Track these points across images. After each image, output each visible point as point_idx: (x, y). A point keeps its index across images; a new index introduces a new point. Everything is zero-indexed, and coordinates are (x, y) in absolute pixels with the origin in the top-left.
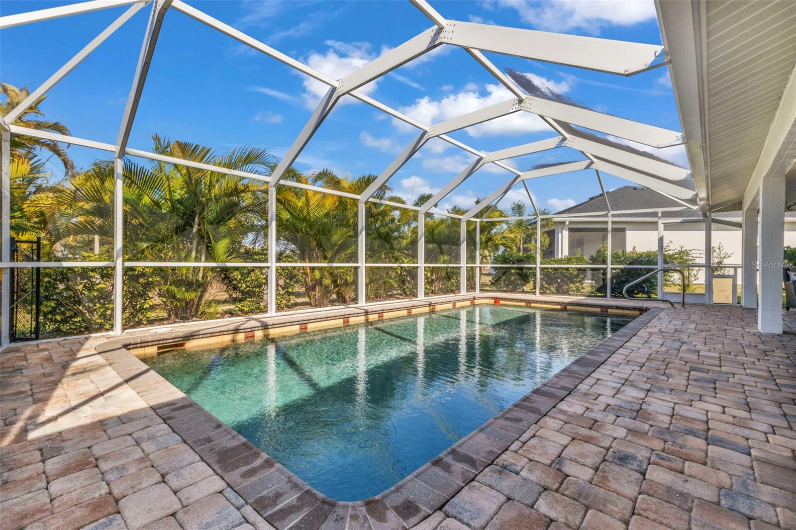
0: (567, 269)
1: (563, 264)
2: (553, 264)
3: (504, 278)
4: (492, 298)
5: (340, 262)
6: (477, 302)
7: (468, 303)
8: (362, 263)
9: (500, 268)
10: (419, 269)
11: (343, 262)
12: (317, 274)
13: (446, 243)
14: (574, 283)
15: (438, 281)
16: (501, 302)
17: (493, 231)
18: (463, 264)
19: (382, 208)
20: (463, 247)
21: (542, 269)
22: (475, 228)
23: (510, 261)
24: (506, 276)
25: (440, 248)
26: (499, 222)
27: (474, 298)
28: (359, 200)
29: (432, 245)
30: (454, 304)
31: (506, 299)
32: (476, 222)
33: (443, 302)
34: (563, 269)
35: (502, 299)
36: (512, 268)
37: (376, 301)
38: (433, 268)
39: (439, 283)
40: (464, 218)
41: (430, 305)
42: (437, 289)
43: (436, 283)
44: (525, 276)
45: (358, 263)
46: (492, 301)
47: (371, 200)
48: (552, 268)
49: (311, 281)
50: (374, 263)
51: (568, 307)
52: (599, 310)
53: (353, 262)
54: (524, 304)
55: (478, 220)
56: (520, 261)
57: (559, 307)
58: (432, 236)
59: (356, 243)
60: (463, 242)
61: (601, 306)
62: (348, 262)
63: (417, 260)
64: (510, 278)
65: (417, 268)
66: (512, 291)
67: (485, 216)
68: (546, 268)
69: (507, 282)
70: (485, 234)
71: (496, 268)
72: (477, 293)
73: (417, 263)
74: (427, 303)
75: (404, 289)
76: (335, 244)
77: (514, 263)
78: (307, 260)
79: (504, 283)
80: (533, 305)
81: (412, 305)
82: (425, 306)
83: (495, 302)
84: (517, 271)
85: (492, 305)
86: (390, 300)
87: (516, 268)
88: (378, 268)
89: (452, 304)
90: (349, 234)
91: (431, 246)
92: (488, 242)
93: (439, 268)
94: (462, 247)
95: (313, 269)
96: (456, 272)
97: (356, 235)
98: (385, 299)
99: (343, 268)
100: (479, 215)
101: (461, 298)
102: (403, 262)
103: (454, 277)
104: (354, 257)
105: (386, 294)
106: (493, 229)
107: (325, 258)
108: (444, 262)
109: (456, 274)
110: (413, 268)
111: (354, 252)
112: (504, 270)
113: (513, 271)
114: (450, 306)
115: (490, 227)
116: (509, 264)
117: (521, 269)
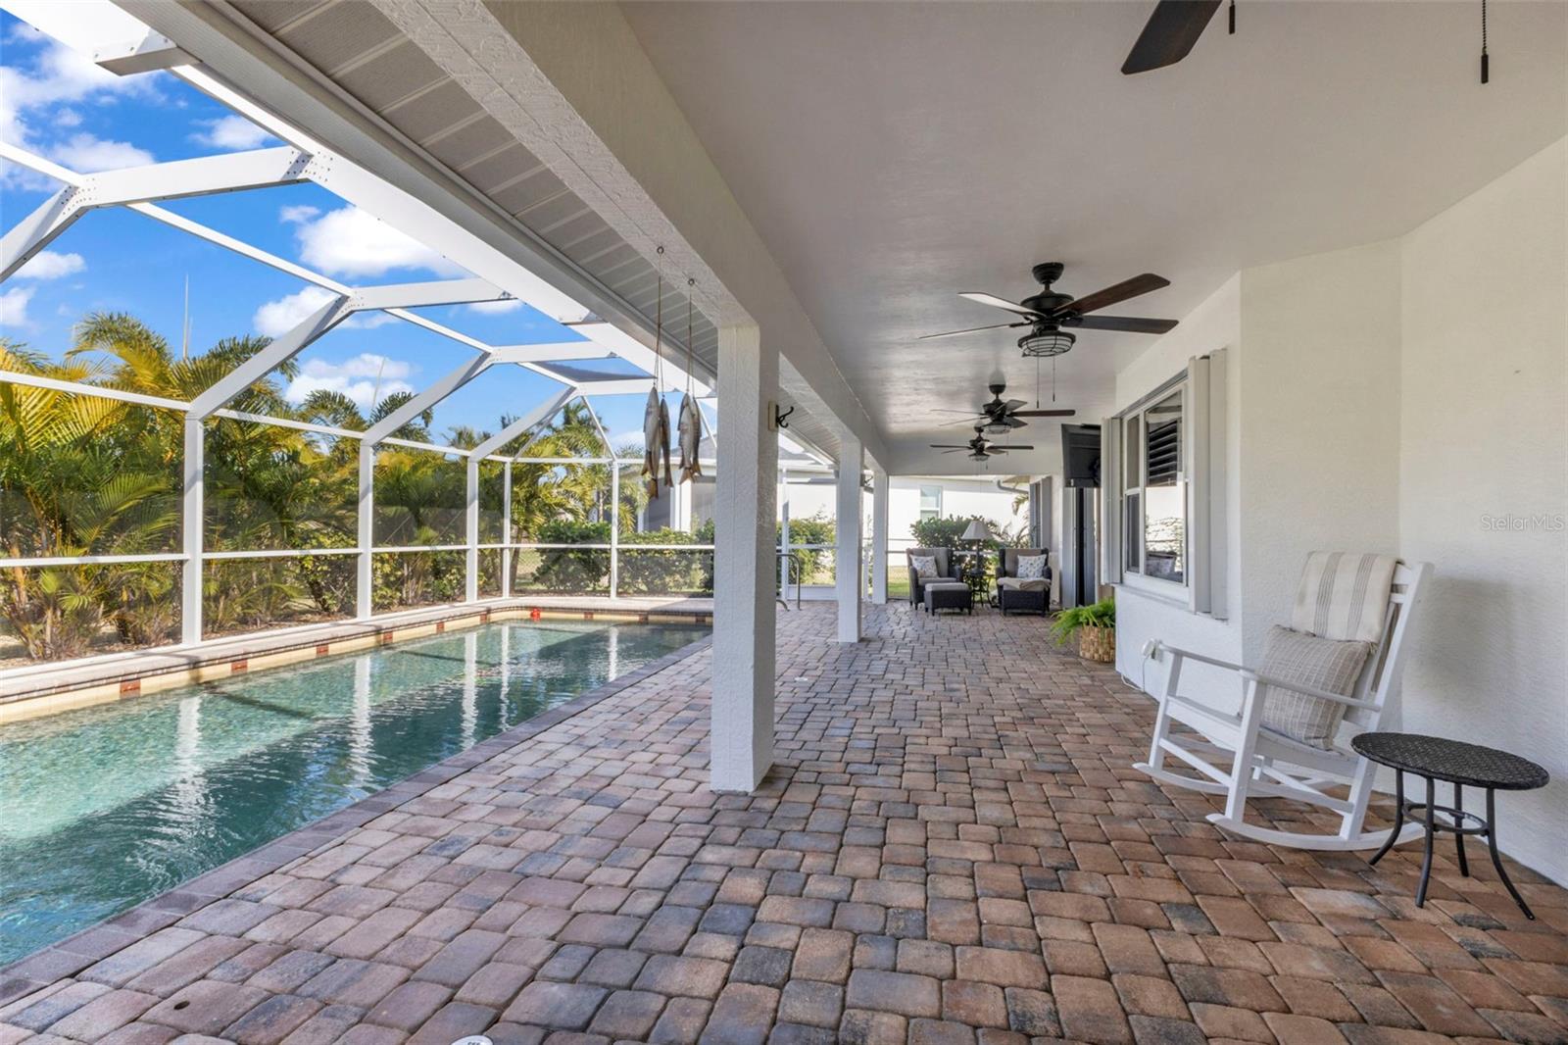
0: (661, 552)
1: (655, 543)
2: (639, 543)
3: (556, 568)
4: (527, 608)
5: (129, 552)
6: (494, 617)
7: (477, 620)
8: (193, 552)
9: (552, 550)
10: (360, 559)
11: (138, 551)
12: (49, 584)
13: (431, 502)
14: (672, 574)
15: (414, 580)
16: (543, 615)
17: (542, 480)
18: (472, 545)
19: (259, 430)
20: (473, 511)
21: (621, 552)
22: (502, 475)
23: (568, 537)
24: (560, 565)
25: (417, 515)
26: (551, 465)
27: (489, 611)
28: (185, 412)
29: (394, 509)
30: (441, 625)
31: (551, 609)
32: (504, 463)
33: (414, 622)
34: (656, 551)
35: (544, 609)
36: (572, 550)
37: (242, 633)
38: (401, 554)
39: (417, 583)
40: (475, 455)
41: (378, 631)
42: (411, 594)
43: (410, 585)
44: (593, 566)
45: (182, 552)
46: (527, 614)
47: (223, 413)
48: (637, 550)
49: (30, 598)
50: (236, 549)
51: (651, 618)
52: (692, 619)
53: (172, 551)
54: (582, 616)
55: (508, 460)
56: (585, 537)
57: (636, 618)
58: (394, 491)
59: (178, 507)
60: (473, 501)
61: (696, 614)
62: (157, 550)
63: (356, 540)
64: (567, 567)
65: (356, 556)
66: (571, 593)
67: (522, 450)
68: (629, 550)
69: (561, 577)
70: (526, 484)
71: (542, 551)
72: (506, 598)
73: (356, 546)
74: (370, 629)
75: (324, 600)
76: (111, 511)
77: (574, 541)
78: (16, 550)
79: (557, 577)
80: (596, 617)
81: (329, 636)
82: (365, 634)
83: (532, 615)
84: (580, 555)
85: (526, 620)
86: (281, 627)
87: (579, 550)
88: (246, 560)
89: (435, 626)
90: (156, 487)
91: (391, 511)
92: (530, 501)
93: (416, 553)
94: (469, 510)
95: (35, 572)
96: (457, 560)
97: (178, 490)
98: (269, 626)
99: (139, 564)
100: (510, 449)
101: (465, 610)
102: (320, 546)
103: (454, 571)
104: (172, 538)
105: (272, 615)
106: (540, 476)
107: (78, 543)
108: (427, 542)
109: (458, 564)
110: (347, 556)
111: (175, 527)
112: (557, 554)
113: (571, 556)
114: (432, 629)
115: (534, 472)
116: (566, 543)
117: (587, 551)
